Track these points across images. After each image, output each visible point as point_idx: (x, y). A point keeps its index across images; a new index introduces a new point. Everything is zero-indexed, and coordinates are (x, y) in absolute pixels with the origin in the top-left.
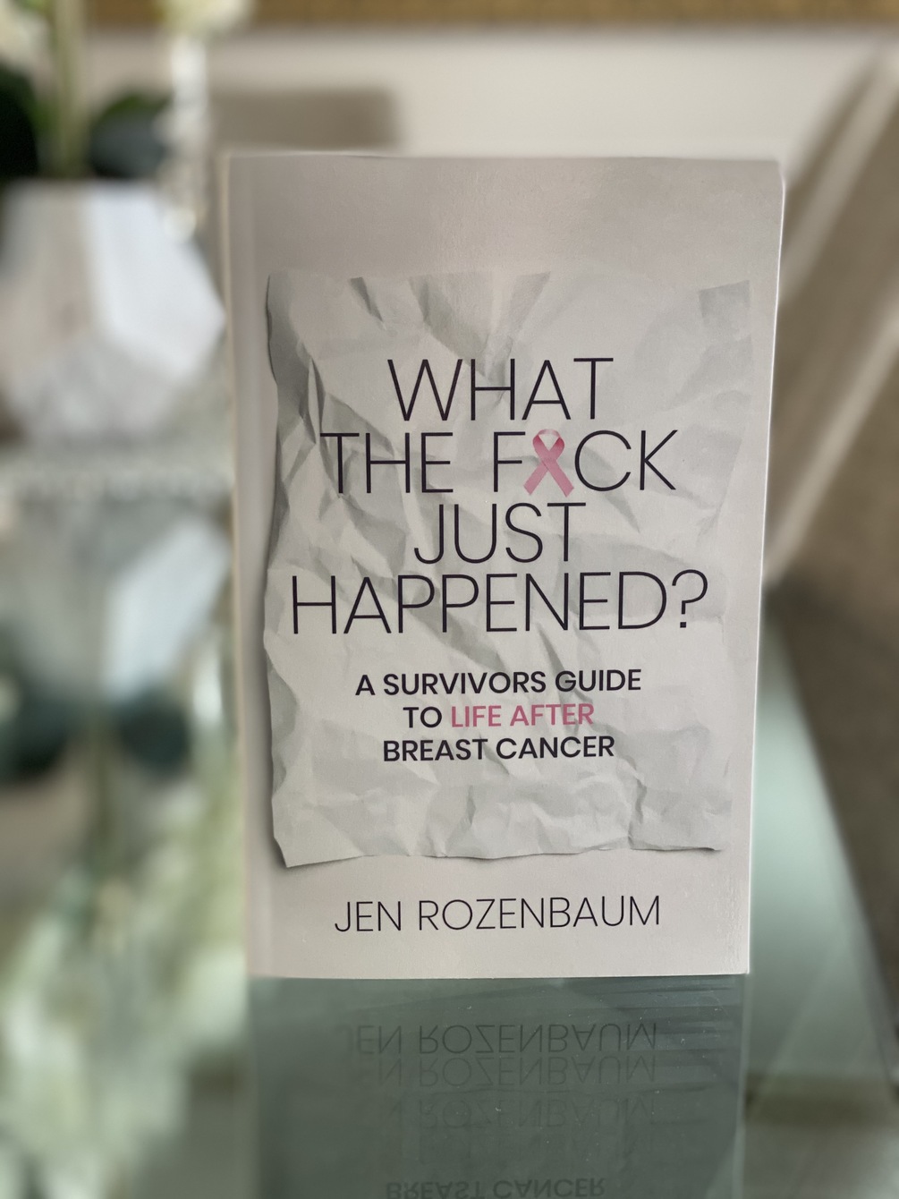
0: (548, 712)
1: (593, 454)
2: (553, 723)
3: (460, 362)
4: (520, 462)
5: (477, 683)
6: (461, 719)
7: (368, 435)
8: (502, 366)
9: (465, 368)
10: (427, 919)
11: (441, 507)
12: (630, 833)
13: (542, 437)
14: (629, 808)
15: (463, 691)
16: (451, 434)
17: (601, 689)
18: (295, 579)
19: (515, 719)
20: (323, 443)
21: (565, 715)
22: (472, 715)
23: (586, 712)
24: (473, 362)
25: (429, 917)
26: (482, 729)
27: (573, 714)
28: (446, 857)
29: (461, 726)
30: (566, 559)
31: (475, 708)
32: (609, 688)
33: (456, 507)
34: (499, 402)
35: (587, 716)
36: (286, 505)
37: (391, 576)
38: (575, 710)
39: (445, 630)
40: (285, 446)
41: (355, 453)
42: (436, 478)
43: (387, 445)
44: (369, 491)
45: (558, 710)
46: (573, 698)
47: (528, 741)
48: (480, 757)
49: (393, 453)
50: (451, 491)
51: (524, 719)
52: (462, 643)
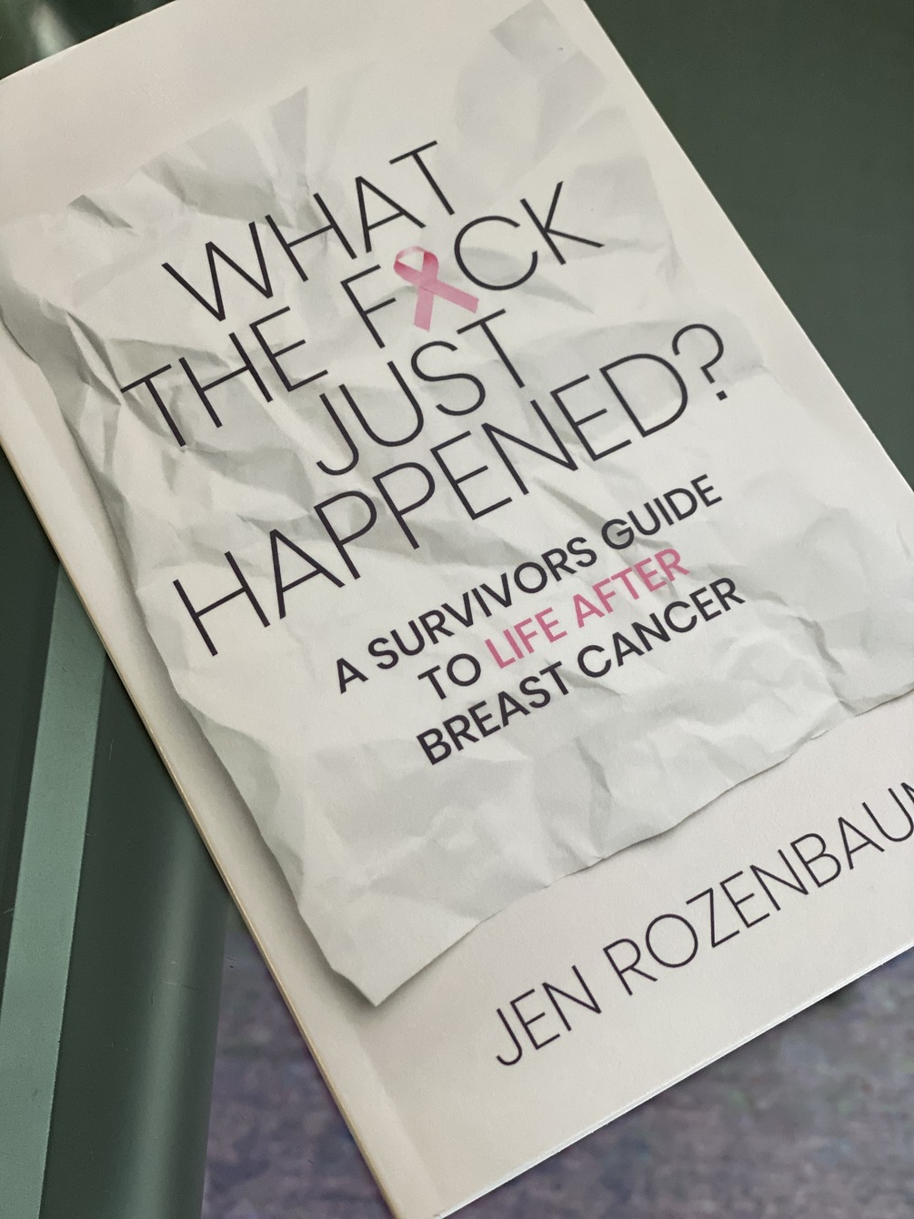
0: (619, 585)
1: (480, 253)
2: (635, 596)
3: (252, 226)
4: (393, 300)
5: (501, 593)
6: (506, 652)
7: (183, 361)
8: (308, 207)
9: (264, 230)
10: (630, 972)
11: (324, 398)
12: (837, 694)
13: (403, 261)
14: (814, 663)
15: (488, 613)
16: (287, 309)
17: (671, 522)
18: (177, 584)
19: (581, 618)
20: (131, 400)
21: (645, 578)
22: (520, 639)
23: (671, 562)
24: (269, 219)
25: (632, 967)
26: (544, 652)
27: (655, 572)
28: (603, 860)
29: (512, 661)
30: (521, 384)
31: (518, 628)
32: (681, 517)
33: (343, 388)
34: (325, 248)
35: (675, 565)
36: (118, 497)
37: (306, 513)
38: (653, 565)
39: (415, 545)
40: (83, 431)
41: (177, 390)
42: (296, 367)
43: (213, 360)
44: (218, 424)
45: (632, 577)
46: (639, 551)
47: (617, 637)
48: (565, 691)
49: (226, 365)
50: (325, 373)
51: (593, 610)
52: (448, 550)
